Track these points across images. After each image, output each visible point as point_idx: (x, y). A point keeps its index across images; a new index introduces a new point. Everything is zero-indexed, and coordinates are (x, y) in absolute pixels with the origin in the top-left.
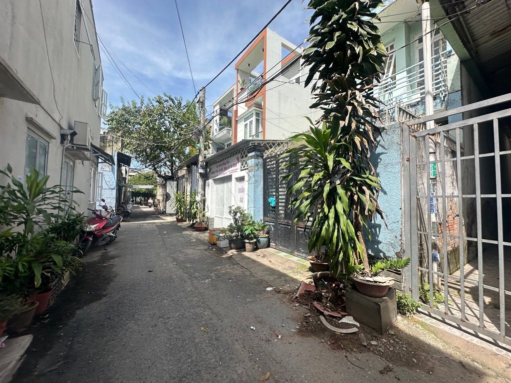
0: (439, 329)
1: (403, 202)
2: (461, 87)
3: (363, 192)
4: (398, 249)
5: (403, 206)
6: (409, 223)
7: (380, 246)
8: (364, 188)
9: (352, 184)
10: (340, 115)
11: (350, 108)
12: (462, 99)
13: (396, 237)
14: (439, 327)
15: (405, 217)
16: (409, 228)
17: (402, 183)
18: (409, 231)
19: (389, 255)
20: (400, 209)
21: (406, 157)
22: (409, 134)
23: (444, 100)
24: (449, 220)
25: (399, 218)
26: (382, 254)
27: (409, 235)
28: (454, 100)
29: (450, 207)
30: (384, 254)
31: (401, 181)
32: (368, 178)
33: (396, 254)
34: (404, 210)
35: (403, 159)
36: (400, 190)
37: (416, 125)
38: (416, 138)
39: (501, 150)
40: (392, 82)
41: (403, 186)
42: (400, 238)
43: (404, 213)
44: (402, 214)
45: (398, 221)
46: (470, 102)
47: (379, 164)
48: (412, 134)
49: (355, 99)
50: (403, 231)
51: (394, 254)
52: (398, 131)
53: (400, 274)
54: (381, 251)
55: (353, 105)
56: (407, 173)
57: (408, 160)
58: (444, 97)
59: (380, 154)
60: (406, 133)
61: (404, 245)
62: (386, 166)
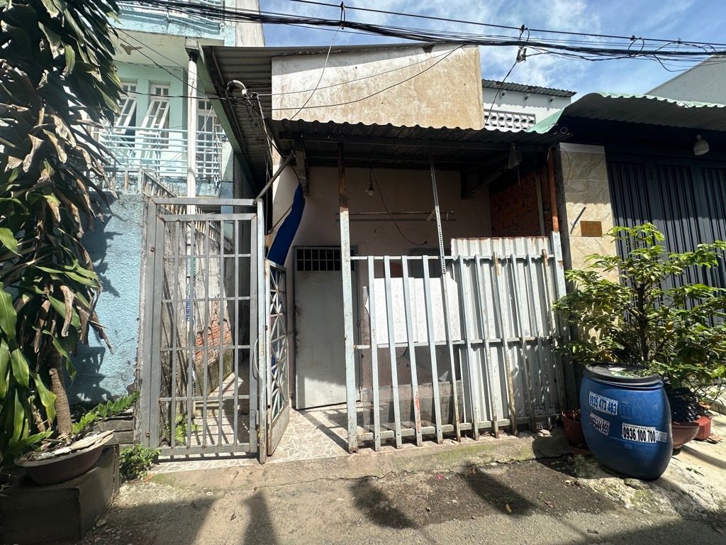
0: (178, 473)
1: (142, 310)
2: (234, 179)
3: (60, 296)
4: (132, 380)
5: (143, 314)
6: (150, 339)
7: (102, 384)
8: (64, 288)
9: (39, 281)
10: (14, 146)
11: (37, 142)
12: (234, 192)
13: (129, 363)
14: (179, 470)
15: (144, 330)
16: (150, 347)
17: (144, 282)
18: (149, 351)
19: (117, 393)
20: (138, 319)
21: (151, 245)
22: (156, 216)
23: (218, 187)
24: (213, 326)
25: (135, 333)
26: (104, 396)
27: (150, 356)
28: (227, 190)
29: (214, 311)
30: (108, 394)
31: (141, 278)
32: (75, 271)
33: (128, 389)
34: (145, 321)
35: (146, 247)
36: (138, 292)
37: (172, 206)
38: (165, 222)
39: (240, 253)
40: (160, 138)
41: (144, 286)
42: (135, 363)
43: (144, 324)
44: (140, 327)
45: (133, 339)
46: (242, 197)
47: (108, 249)
48: (161, 216)
49: (54, 131)
50: (140, 352)
51: (124, 389)
52: (140, 207)
53: (131, 419)
54: (103, 391)
55: (45, 137)
56: (150, 268)
57: (153, 250)
58: (218, 183)
59: (110, 235)
60: (153, 212)
61: (141, 373)
62: (119, 255)
